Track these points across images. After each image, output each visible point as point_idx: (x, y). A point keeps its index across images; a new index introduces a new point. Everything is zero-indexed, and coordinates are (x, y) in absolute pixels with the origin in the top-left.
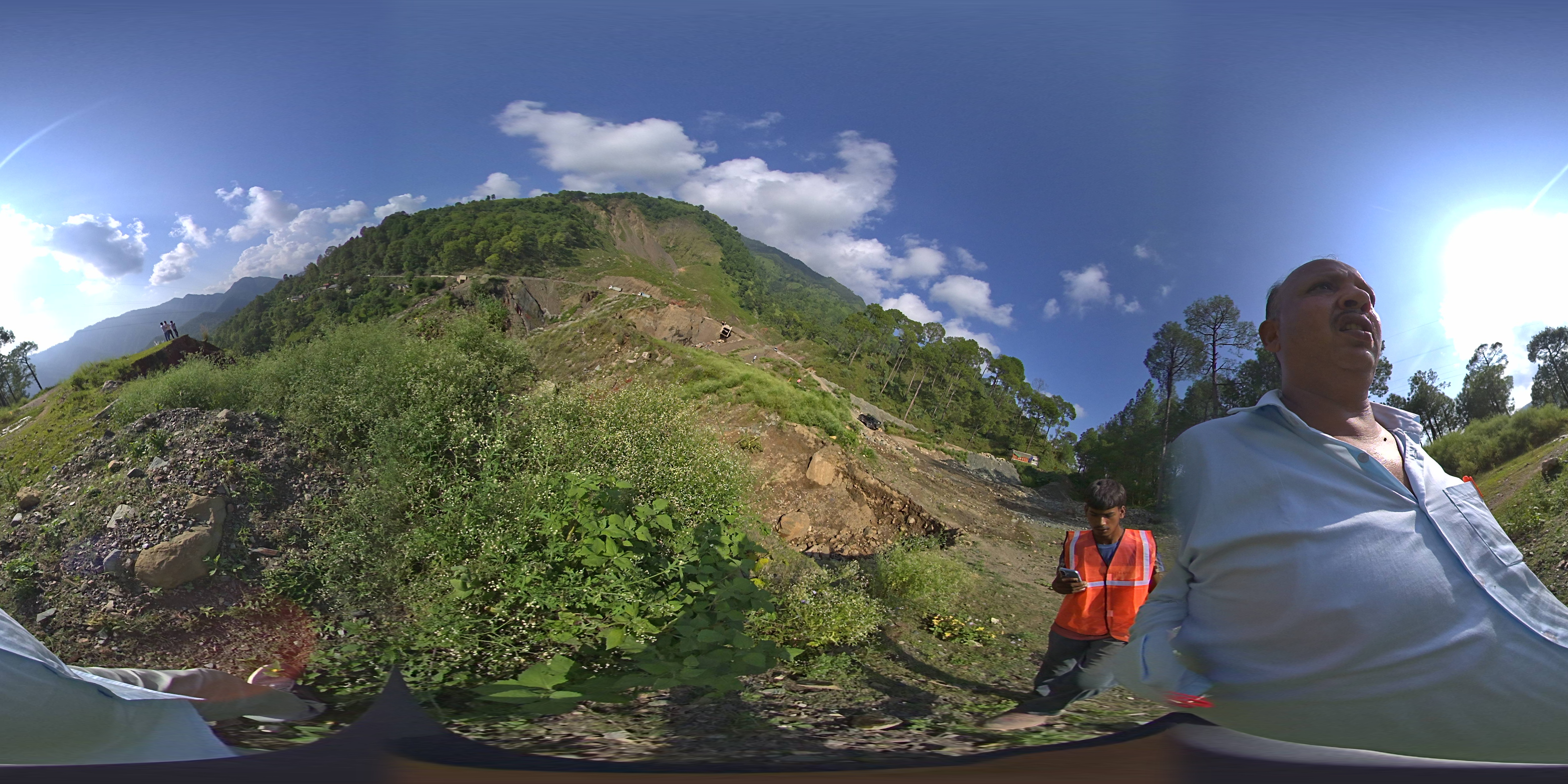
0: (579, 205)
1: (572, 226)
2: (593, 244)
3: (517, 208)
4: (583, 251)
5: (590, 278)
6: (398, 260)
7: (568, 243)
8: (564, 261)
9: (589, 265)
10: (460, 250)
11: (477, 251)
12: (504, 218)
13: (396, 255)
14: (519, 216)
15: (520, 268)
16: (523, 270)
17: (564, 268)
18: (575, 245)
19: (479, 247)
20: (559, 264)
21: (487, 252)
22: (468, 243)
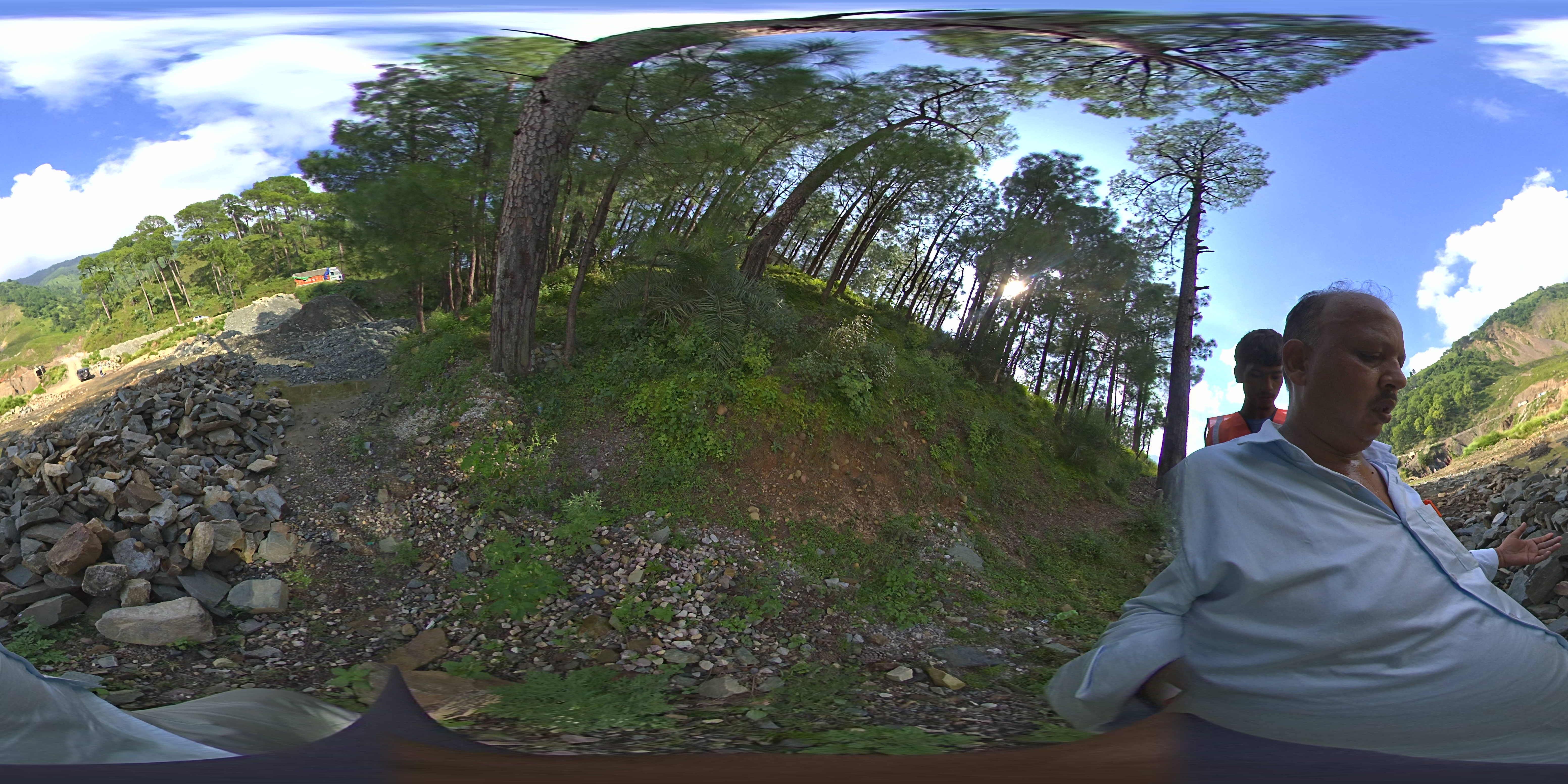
0: (1470, 348)
1: (1472, 372)
2: (1497, 376)
3: (1432, 376)
4: (1491, 387)
5: (1505, 406)
7: (1477, 388)
8: (1482, 404)
9: (1500, 397)
10: (1404, 432)
11: (1417, 428)
14: (1436, 382)
15: (1452, 428)
16: (1455, 429)
17: (1484, 410)
18: (1484, 386)
19: (1416, 423)
20: (1480, 409)
21: (1423, 427)
22: (1408, 423)
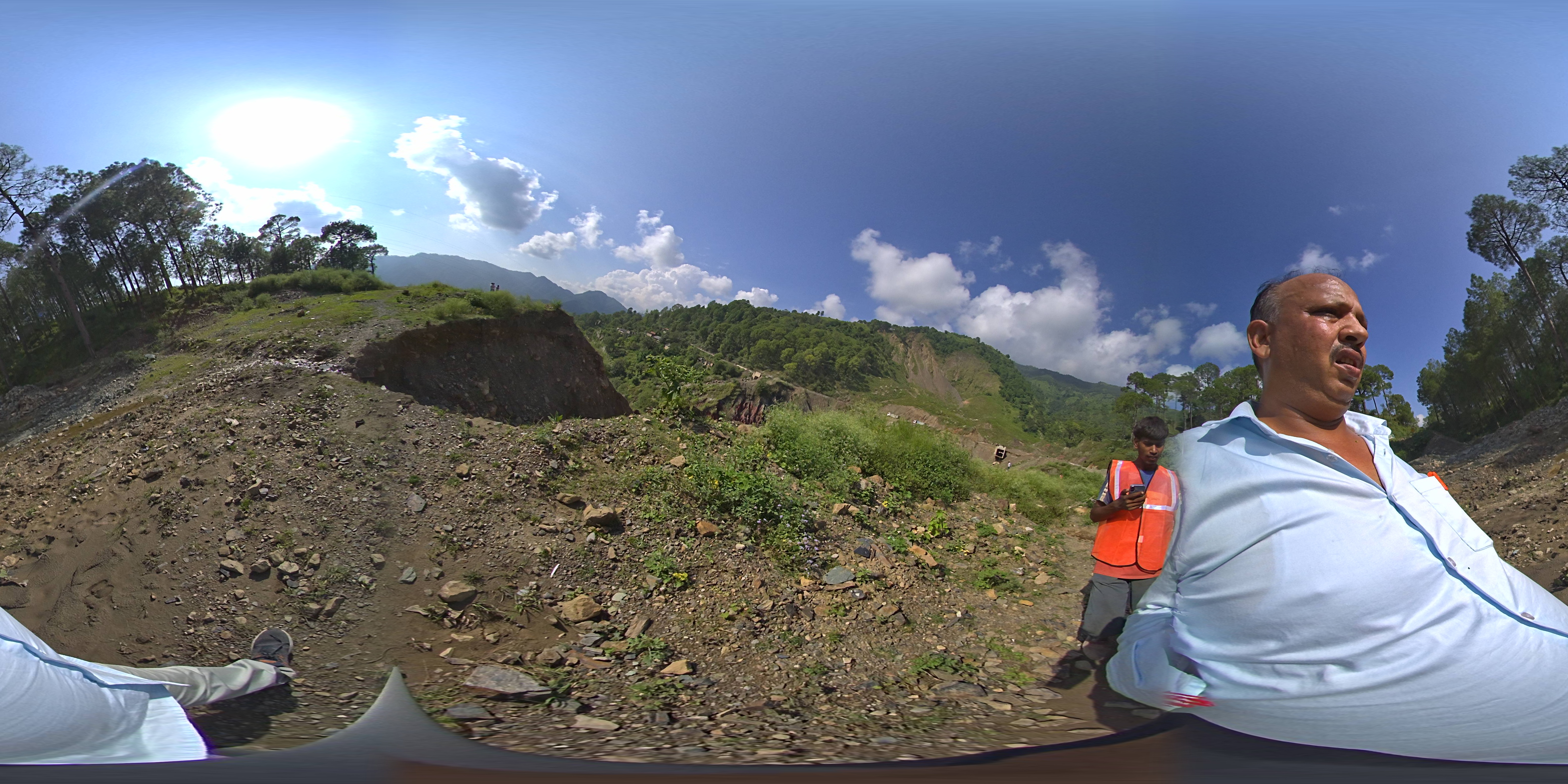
0: (882, 334)
1: (869, 353)
2: (886, 373)
4: (875, 378)
6: (720, 341)
7: (862, 369)
8: (856, 385)
9: (876, 393)
11: (782, 356)
12: (817, 333)
13: (719, 335)
15: (812, 382)
16: (815, 385)
17: (853, 392)
18: (869, 372)
19: (784, 353)
20: (850, 388)
21: (789, 359)
22: (778, 346)
